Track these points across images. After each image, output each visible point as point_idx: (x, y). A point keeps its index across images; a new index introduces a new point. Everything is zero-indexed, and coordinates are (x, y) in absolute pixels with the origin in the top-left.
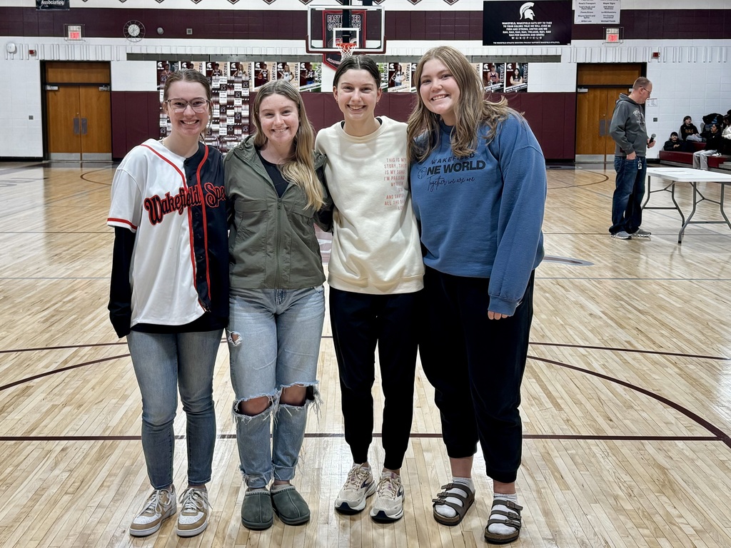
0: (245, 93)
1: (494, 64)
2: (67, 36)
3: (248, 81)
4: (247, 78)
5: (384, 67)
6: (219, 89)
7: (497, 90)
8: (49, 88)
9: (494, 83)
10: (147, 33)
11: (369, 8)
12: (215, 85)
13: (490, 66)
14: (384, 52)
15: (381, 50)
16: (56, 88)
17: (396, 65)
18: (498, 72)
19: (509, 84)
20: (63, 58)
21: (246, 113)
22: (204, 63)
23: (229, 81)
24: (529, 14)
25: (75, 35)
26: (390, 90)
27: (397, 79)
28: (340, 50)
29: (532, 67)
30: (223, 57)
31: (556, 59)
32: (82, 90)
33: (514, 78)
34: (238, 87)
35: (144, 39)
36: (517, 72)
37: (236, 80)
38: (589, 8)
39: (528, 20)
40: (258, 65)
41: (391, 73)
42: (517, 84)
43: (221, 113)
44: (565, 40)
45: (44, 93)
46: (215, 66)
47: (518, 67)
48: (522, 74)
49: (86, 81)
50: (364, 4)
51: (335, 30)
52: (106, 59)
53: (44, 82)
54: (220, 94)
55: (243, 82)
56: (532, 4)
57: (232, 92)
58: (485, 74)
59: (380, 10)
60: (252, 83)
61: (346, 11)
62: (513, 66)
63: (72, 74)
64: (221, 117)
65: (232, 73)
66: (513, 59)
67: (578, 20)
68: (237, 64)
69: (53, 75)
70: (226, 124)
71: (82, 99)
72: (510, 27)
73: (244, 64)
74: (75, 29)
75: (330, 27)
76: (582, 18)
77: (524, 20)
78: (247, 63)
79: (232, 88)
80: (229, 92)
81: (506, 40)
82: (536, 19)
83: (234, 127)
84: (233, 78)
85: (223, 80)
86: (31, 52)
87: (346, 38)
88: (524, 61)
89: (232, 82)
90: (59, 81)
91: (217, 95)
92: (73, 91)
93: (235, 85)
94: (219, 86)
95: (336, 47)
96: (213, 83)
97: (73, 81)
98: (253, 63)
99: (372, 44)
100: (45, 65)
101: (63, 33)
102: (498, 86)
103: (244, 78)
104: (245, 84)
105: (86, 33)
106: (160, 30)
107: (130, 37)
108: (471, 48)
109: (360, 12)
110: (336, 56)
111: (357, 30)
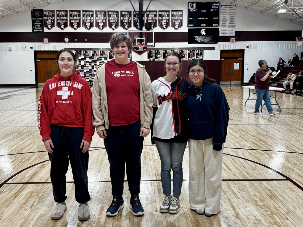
0: (106, 61)
1: (192, 50)
2: (43, 42)
3: (106, 57)
4: (106, 56)
5: (154, 52)
6: (97, 60)
7: (193, 60)
8: (37, 60)
9: (192, 57)
10: (71, 41)
11: (149, 31)
12: (95, 59)
13: (190, 51)
14: (154, 47)
15: (153, 46)
16: (40, 60)
17: (158, 51)
18: (193, 53)
19: (197, 57)
20: (42, 50)
22: (91, 51)
23: (100, 57)
24: (204, 33)
25: (46, 42)
26: (156, 60)
27: (158, 56)
28: (139, 46)
29: (205, 51)
30: (98, 49)
31: (213, 48)
32: (49, 61)
33: (199, 55)
34: (103, 59)
35: (70, 43)
36: (200, 53)
37: (102, 57)
38: (224, 31)
39: (204, 35)
40: (110, 52)
41: (156, 54)
42: (200, 57)
44: (216, 42)
45: (36, 62)
46: (95, 52)
47: (200, 51)
48: (202, 54)
49: (50, 57)
50: (147, 30)
51: (137, 39)
52: (57, 50)
53: (36, 58)
55: (105, 58)
56: (205, 30)
57: (101, 61)
58: (189, 54)
59: (152, 32)
60: (108, 58)
61: (141, 33)
62: (199, 51)
63: (45, 56)
65: (101, 54)
66: (198, 49)
67: (221, 35)
68: (103, 51)
69: (39, 56)
71: (49, 64)
72: (197, 38)
73: (105, 51)
74: (46, 40)
75: (135, 38)
76: (222, 34)
77: (202, 35)
78: (106, 51)
79: (101, 60)
80: (100, 61)
81: (196, 42)
82: (206, 35)
84: (101, 56)
85: (98, 57)
86: (31, 48)
87: (141, 42)
88: (202, 49)
89: (101, 57)
90: (41, 57)
91: (96, 62)
92: (46, 61)
93: (102, 58)
94: (96, 59)
95: (137, 45)
96: (94, 58)
97: (46, 58)
98: (108, 51)
99: (150, 44)
100: (36, 52)
101: (42, 41)
102: (193, 58)
103: (105, 56)
104: (106, 58)
105: (50, 41)
106: (76, 40)
107: (65, 42)
108: (185, 45)
109: (145, 33)
110: (138, 48)
111: (145, 39)
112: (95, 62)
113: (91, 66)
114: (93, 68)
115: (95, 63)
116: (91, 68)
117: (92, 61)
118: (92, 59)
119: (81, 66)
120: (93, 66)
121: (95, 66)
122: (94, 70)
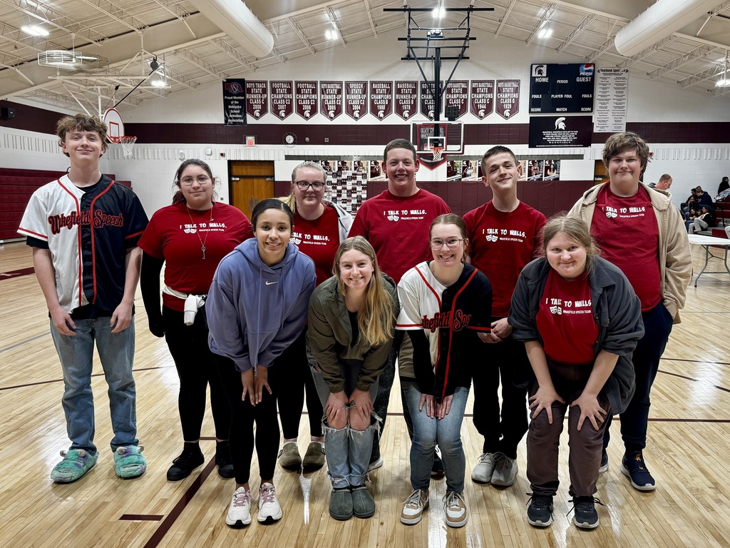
0: (364, 182)
1: (536, 161)
2: (245, 143)
4: (366, 172)
5: (460, 163)
6: (347, 180)
7: (538, 179)
8: (233, 179)
9: (536, 174)
10: (299, 141)
11: (453, 123)
12: (344, 176)
13: (533, 162)
14: (463, 153)
15: (461, 152)
16: (238, 179)
17: (467, 162)
18: (540, 167)
19: (546, 175)
20: (242, 159)
21: (364, 196)
22: (336, 162)
23: (353, 174)
24: (562, 126)
25: (250, 143)
26: (463, 180)
27: (468, 172)
28: (433, 152)
29: (563, 162)
30: (349, 157)
31: (580, 157)
32: (255, 181)
33: (550, 171)
34: (359, 178)
35: (296, 145)
36: (552, 167)
37: (358, 173)
38: (604, 121)
39: (561, 130)
40: (373, 163)
41: (464, 168)
42: (552, 175)
43: (348, 196)
44: (587, 144)
45: (230, 182)
46: (344, 163)
47: (553, 163)
48: (556, 168)
49: (258, 174)
50: (449, 120)
51: (429, 138)
52: (271, 159)
53: (230, 175)
55: (362, 175)
56: (564, 119)
57: (355, 182)
58: (530, 167)
59: (461, 124)
60: (369, 175)
61: (437, 126)
62: (550, 162)
63: (249, 170)
64: (348, 198)
65: (355, 168)
66: (549, 158)
67: (596, 130)
68: (359, 162)
69: (235, 170)
70: (351, 203)
71: (255, 185)
72: (548, 135)
73: (364, 163)
74: (250, 139)
75: (423, 136)
76: (599, 129)
77: (558, 130)
78: (365, 162)
79: (355, 178)
80: (353, 181)
81: (546, 144)
82: (566, 129)
83: (357, 205)
84: (356, 172)
85: (349, 173)
86: (222, 155)
87: (436, 143)
88: (558, 159)
89: (356, 174)
90: (240, 174)
91: (345, 183)
92: (249, 181)
94: (346, 177)
95: (429, 149)
96: (342, 175)
97: (249, 174)
98: (369, 162)
99: (453, 148)
100: (230, 163)
101: (243, 142)
102: (539, 176)
103: (363, 172)
104: (364, 176)
105: (258, 142)
106: (307, 139)
107: (287, 144)
108: (521, 149)
109: (444, 125)
110: (430, 157)
111: (445, 138)
112: (343, 182)
113: (336, 191)
114: (339, 196)
115: (343, 186)
116: (335, 195)
117: (338, 181)
118: (338, 178)
120: (339, 191)
121: (343, 191)
122: (341, 199)
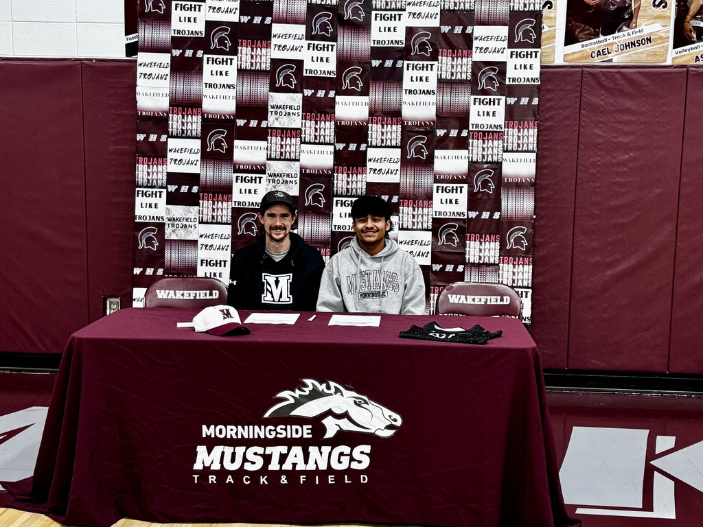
0: (523, 70)
3: (537, 15)
6: (404, 53)
12: (385, 32)
21: (520, 166)
23: (448, 16)
34: (490, 43)
43: (406, 163)
54: (407, 74)
57: (463, 68)
64: (408, 181)
70: (426, 216)
79: (462, 45)
80: (446, 65)
83: (466, 229)
85: (423, 9)
89: (466, 18)
91: (395, 77)
93: (478, 31)
94: (401, 36)
96: (375, 24)
112: (377, 72)
113: (328, 129)
114: (352, 161)
115: (378, 95)
116: (321, 158)
117: (344, 62)
118: (347, 42)
119: (195, 124)
120: (352, 133)
121: (375, 132)
